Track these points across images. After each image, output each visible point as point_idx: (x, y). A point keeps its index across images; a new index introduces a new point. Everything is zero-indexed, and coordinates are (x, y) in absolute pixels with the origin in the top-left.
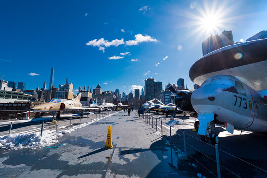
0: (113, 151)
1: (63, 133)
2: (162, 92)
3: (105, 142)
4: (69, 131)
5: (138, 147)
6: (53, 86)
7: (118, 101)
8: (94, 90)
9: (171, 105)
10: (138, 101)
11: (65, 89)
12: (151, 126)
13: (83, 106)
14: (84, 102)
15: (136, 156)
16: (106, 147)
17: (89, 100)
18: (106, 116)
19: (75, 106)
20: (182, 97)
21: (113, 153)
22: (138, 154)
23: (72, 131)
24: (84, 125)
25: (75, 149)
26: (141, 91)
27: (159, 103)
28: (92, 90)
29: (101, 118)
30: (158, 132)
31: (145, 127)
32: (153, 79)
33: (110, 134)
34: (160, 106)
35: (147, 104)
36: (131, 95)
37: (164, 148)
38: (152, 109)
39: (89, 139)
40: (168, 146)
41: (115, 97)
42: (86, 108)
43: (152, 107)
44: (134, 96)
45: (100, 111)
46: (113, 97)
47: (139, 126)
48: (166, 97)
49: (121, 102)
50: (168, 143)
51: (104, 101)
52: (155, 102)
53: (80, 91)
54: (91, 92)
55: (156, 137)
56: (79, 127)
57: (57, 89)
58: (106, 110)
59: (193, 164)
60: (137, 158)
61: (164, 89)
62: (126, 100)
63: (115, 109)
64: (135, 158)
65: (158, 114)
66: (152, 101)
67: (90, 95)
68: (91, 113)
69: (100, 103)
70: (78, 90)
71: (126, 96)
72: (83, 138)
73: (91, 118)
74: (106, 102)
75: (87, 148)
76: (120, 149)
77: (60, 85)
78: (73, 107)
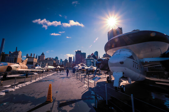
0: (53, 104)
1: (6, 92)
2: (85, 59)
3: (46, 96)
4: (13, 90)
5: (72, 98)
6: (3, 53)
7: (57, 64)
8: (39, 57)
9: (92, 67)
10: (71, 64)
11: (14, 55)
12: (80, 81)
13: (29, 68)
14: (31, 65)
15: (72, 107)
16: (46, 102)
17: (34, 64)
18: (48, 75)
19: (21, 68)
20: (100, 62)
21: (53, 106)
22: (73, 105)
23: (16, 90)
24: (28, 83)
25: (16, 108)
26: (73, 58)
27: (84, 66)
28: (38, 57)
29: (44, 77)
30: (86, 85)
31: (76, 82)
32: (81, 51)
33: (50, 91)
34: (85, 67)
35: (77, 66)
36: (66, 60)
37: (91, 97)
38: (80, 70)
39: (32, 96)
40: (93, 95)
41: (55, 62)
42: (31, 70)
43: (80, 68)
44: (68, 61)
45: (43, 72)
46: (54, 62)
47: (72, 81)
48: (88, 62)
49: (59, 65)
50: (93, 93)
51: (47, 64)
52: (82, 65)
53: (27, 57)
54: (36, 58)
55: (84, 89)
56: (24, 85)
57: (7, 55)
58: (48, 71)
59: (112, 108)
60: (73, 108)
61: (87, 58)
62: (63, 64)
63: (55, 70)
64: (71, 109)
65: (83, 73)
66: (80, 64)
67: (35, 60)
68: (36, 74)
69: (43, 66)
70: (26, 57)
71: (63, 61)
72: (26, 95)
73: (35, 77)
74: (48, 65)
75: (29, 104)
76: (58, 101)
77: (10, 52)
78: (20, 69)
